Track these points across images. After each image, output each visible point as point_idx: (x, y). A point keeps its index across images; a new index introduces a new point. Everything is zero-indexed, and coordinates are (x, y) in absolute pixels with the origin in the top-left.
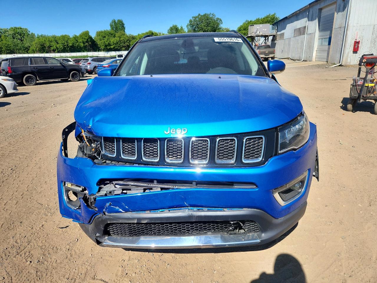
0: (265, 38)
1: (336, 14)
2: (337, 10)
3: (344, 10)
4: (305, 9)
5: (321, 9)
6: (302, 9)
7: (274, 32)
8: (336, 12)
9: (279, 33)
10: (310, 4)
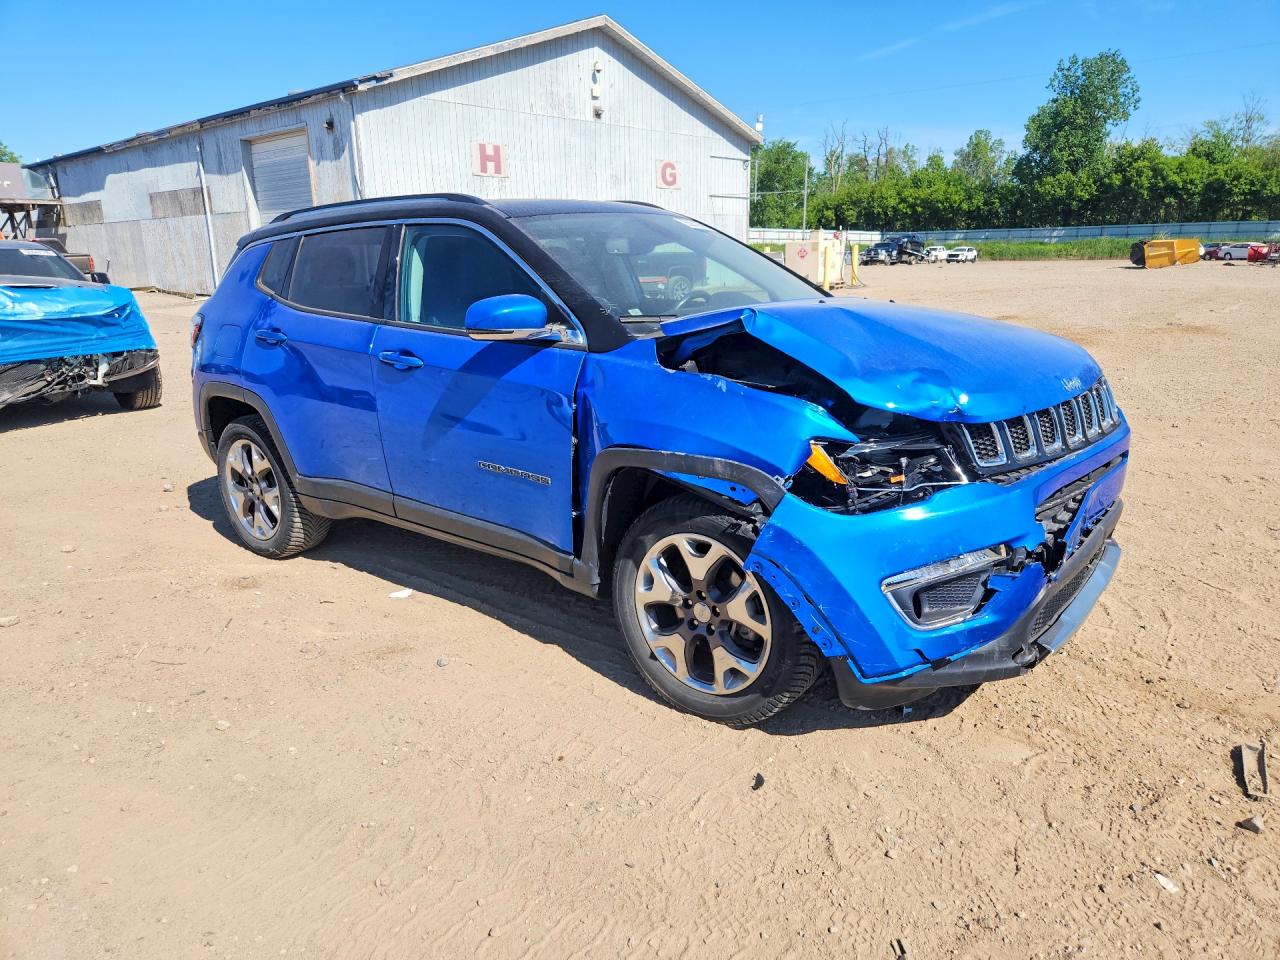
0: (7, 215)
1: (312, 164)
2: (315, 153)
3: (337, 155)
4: (184, 134)
5: (250, 142)
6: (169, 130)
7: (46, 197)
8: (313, 159)
9: (67, 200)
10: (202, 122)
